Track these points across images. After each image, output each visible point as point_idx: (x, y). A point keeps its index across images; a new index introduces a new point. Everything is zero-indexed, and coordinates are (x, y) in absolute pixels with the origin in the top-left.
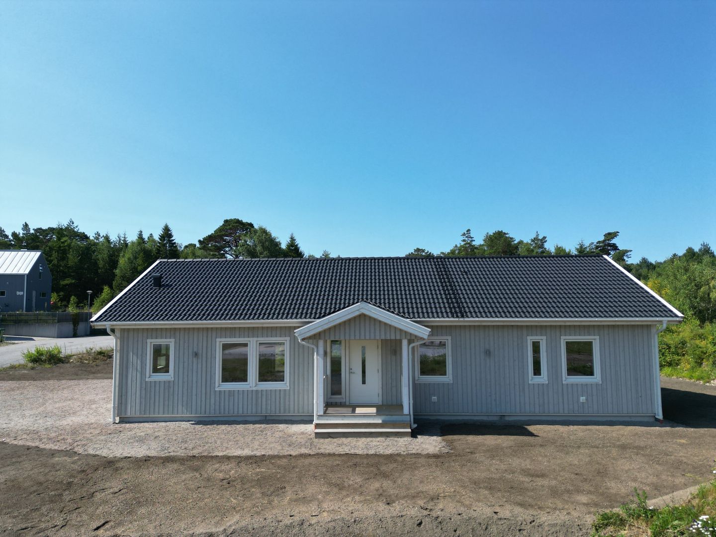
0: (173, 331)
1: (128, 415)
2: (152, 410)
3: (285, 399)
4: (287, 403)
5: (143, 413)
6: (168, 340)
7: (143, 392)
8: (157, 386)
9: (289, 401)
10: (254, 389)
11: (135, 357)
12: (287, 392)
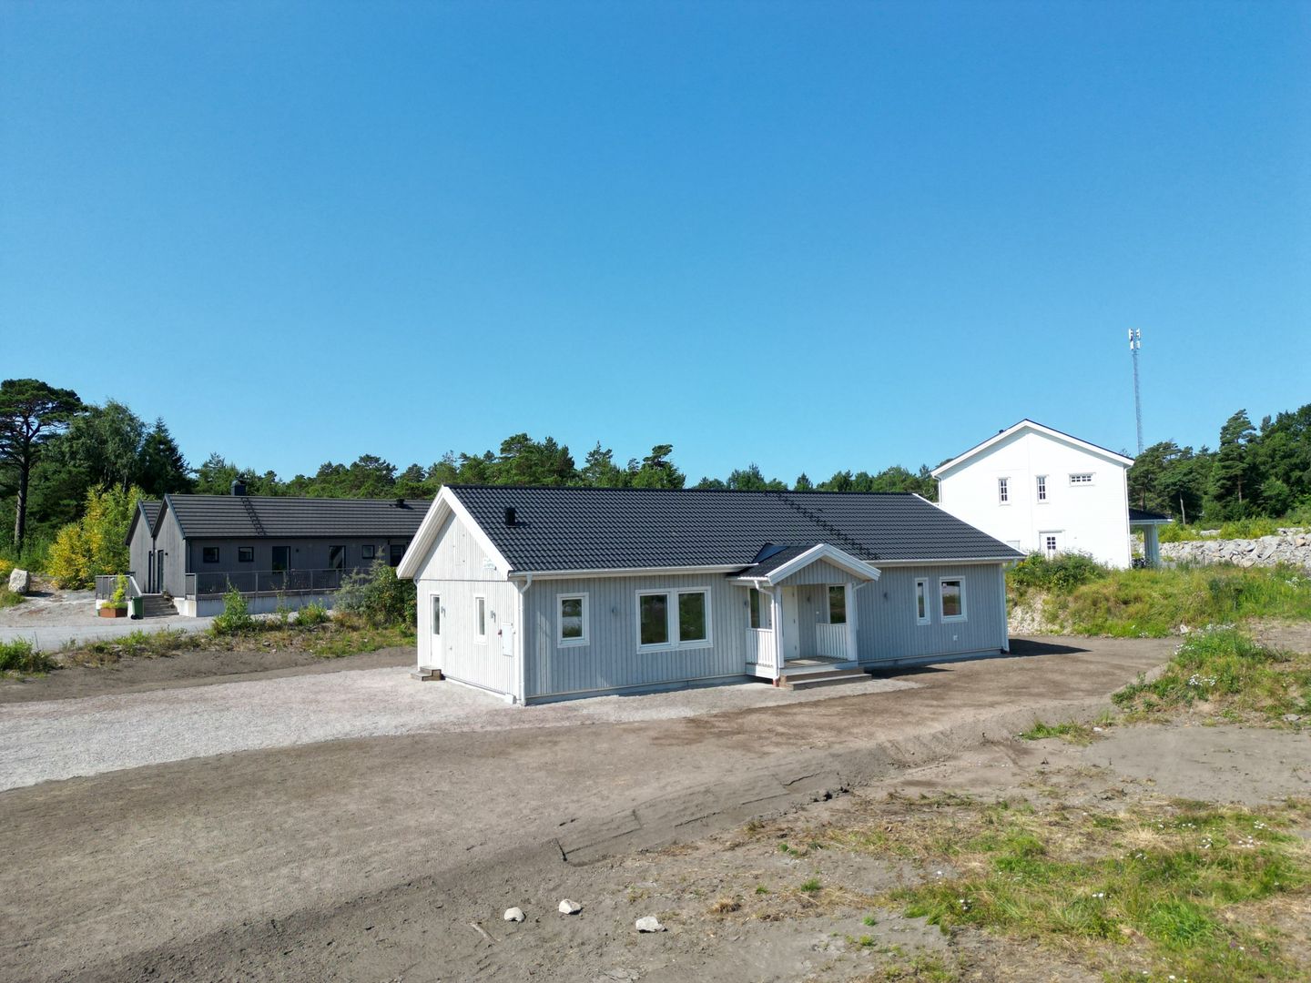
0: (586, 583)
1: (539, 693)
2: (566, 685)
3: (709, 660)
4: (712, 664)
5: (556, 690)
6: (581, 594)
7: (555, 662)
8: (572, 653)
9: (714, 662)
10: (678, 649)
11: (543, 619)
12: (711, 650)
